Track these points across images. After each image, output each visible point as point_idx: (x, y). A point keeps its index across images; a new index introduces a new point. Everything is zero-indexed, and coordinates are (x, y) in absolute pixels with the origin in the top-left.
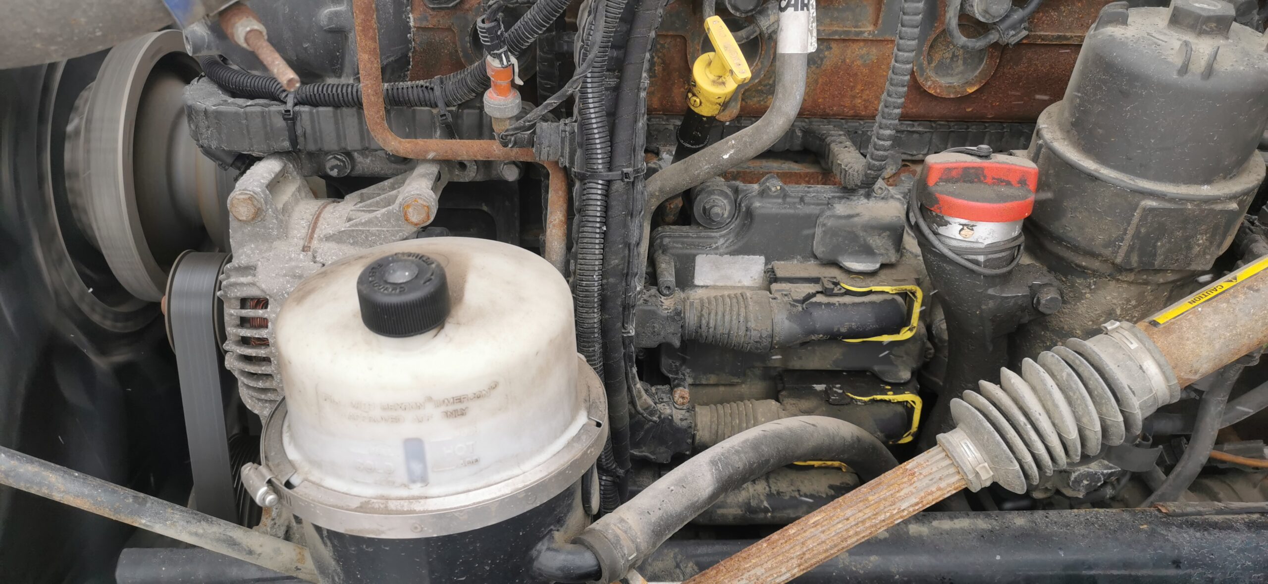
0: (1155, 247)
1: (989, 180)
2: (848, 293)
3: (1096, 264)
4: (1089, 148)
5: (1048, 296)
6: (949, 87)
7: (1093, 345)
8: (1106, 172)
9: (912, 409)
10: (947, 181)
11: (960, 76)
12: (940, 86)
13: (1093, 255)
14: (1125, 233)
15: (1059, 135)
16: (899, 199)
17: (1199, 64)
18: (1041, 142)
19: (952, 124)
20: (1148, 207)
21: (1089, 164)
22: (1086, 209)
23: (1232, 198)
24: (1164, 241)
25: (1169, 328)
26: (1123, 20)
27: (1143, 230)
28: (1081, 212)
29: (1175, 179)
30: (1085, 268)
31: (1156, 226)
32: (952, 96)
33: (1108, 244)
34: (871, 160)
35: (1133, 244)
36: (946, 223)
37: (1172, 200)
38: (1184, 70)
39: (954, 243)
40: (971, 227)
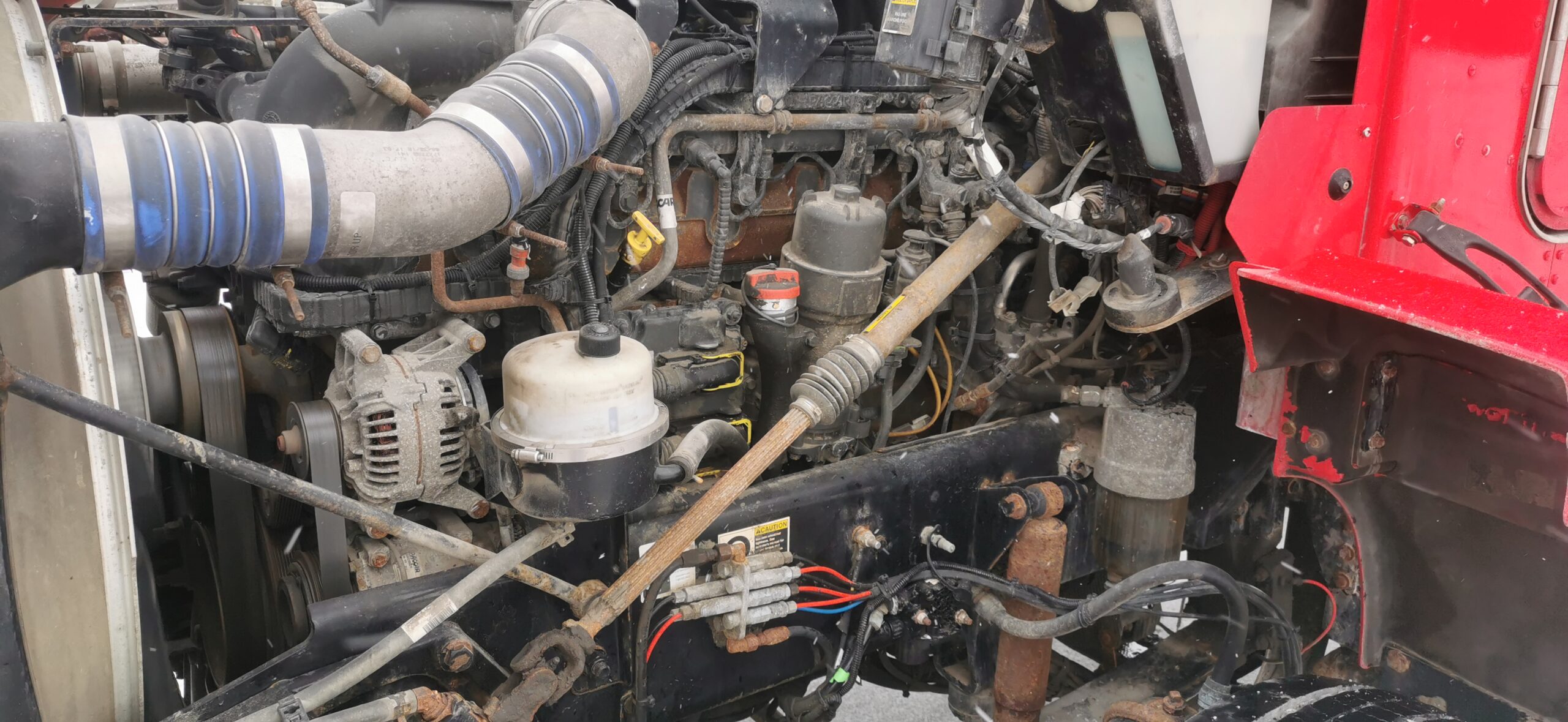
0: (853, 304)
1: (779, 280)
2: (708, 361)
3: (828, 319)
4: (813, 261)
5: (812, 337)
7: (846, 345)
8: (824, 271)
9: (746, 428)
10: (761, 283)
13: (825, 313)
14: (839, 299)
15: (796, 257)
17: (853, 215)
18: (789, 260)
20: (846, 284)
21: (816, 269)
22: (819, 291)
23: (878, 275)
24: (856, 300)
25: (873, 333)
26: (814, 198)
27: (846, 296)
28: (818, 293)
29: (854, 270)
30: (823, 322)
31: (851, 293)
32: (727, 249)
33: (833, 306)
35: (844, 304)
36: (765, 303)
37: (855, 279)
38: (848, 218)
39: (770, 313)
40: (777, 303)
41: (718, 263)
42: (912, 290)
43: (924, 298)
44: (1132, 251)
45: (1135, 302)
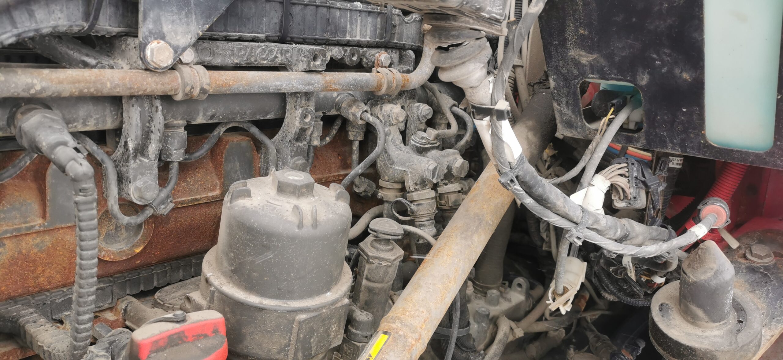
0: (310, 343)
1: (190, 339)
4: (250, 287)
6: (120, 252)
8: (267, 302)
10: (157, 351)
11: (126, 241)
12: (113, 253)
14: (290, 340)
15: (223, 280)
17: (308, 221)
18: (212, 289)
19: (126, 275)
20: (302, 320)
21: (253, 299)
22: (260, 331)
23: (344, 296)
24: (314, 337)
26: (247, 194)
27: (301, 336)
28: (257, 334)
29: (311, 295)
31: (308, 330)
32: (124, 258)
33: (280, 351)
35: (298, 347)
37: (314, 310)
38: (300, 225)
42: (398, 324)
43: (416, 336)
44: (715, 266)
45: (708, 333)
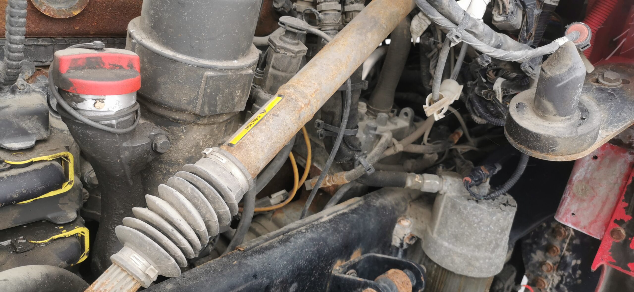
0: (216, 100)
1: (107, 66)
2: (13, 167)
3: (184, 117)
5: (161, 141)
6: (60, 10)
7: (200, 165)
8: (181, 56)
9: (83, 237)
10: (76, 68)
11: (65, 3)
12: (52, 10)
13: (182, 111)
14: (198, 94)
15: (144, 36)
16: (39, 92)
18: (134, 41)
20: (209, 76)
21: (168, 53)
22: (173, 82)
23: (249, 66)
24: (220, 96)
25: (240, 146)
27: (208, 91)
28: (169, 84)
29: (220, 58)
30: (178, 120)
31: (215, 87)
32: (63, 17)
33: (190, 102)
34: (9, 61)
35: (205, 100)
36: (82, 100)
37: (221, 70)
39: (91, 114)
40: (102, 101)
41: (17, 33)
42: (292, 90)
43: (306, 101)
44: (570, 63)
45: (554, 125)
